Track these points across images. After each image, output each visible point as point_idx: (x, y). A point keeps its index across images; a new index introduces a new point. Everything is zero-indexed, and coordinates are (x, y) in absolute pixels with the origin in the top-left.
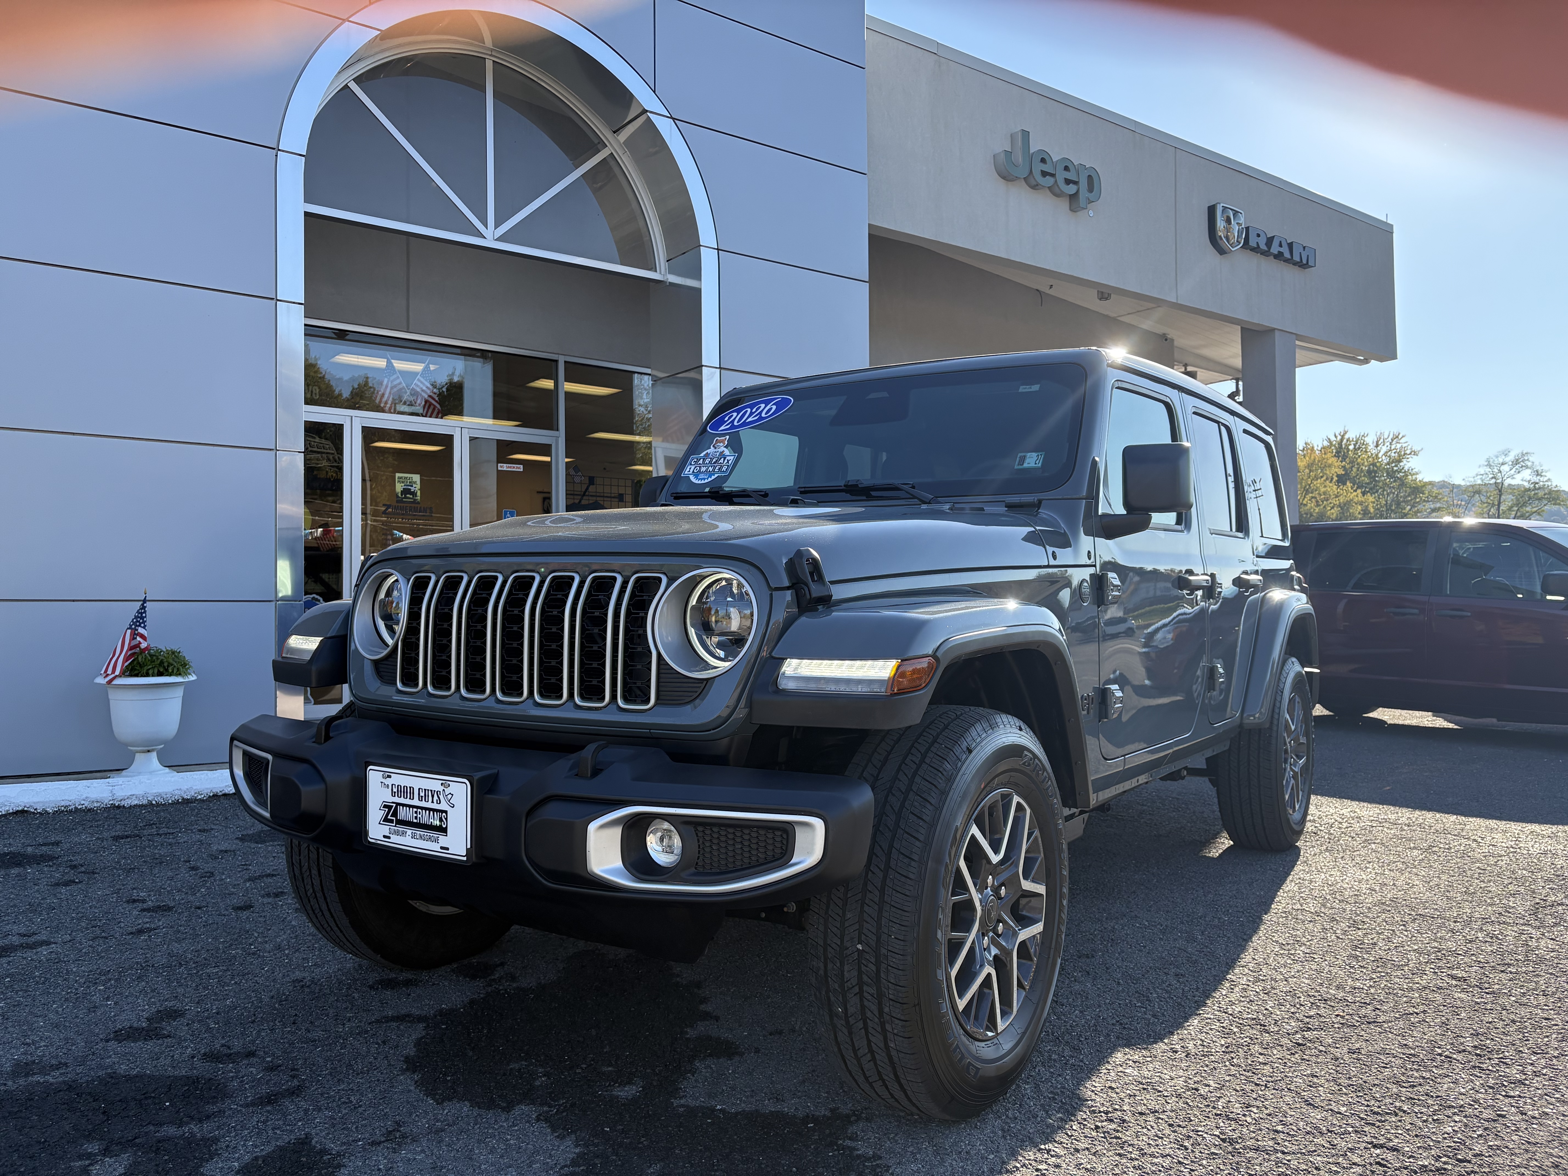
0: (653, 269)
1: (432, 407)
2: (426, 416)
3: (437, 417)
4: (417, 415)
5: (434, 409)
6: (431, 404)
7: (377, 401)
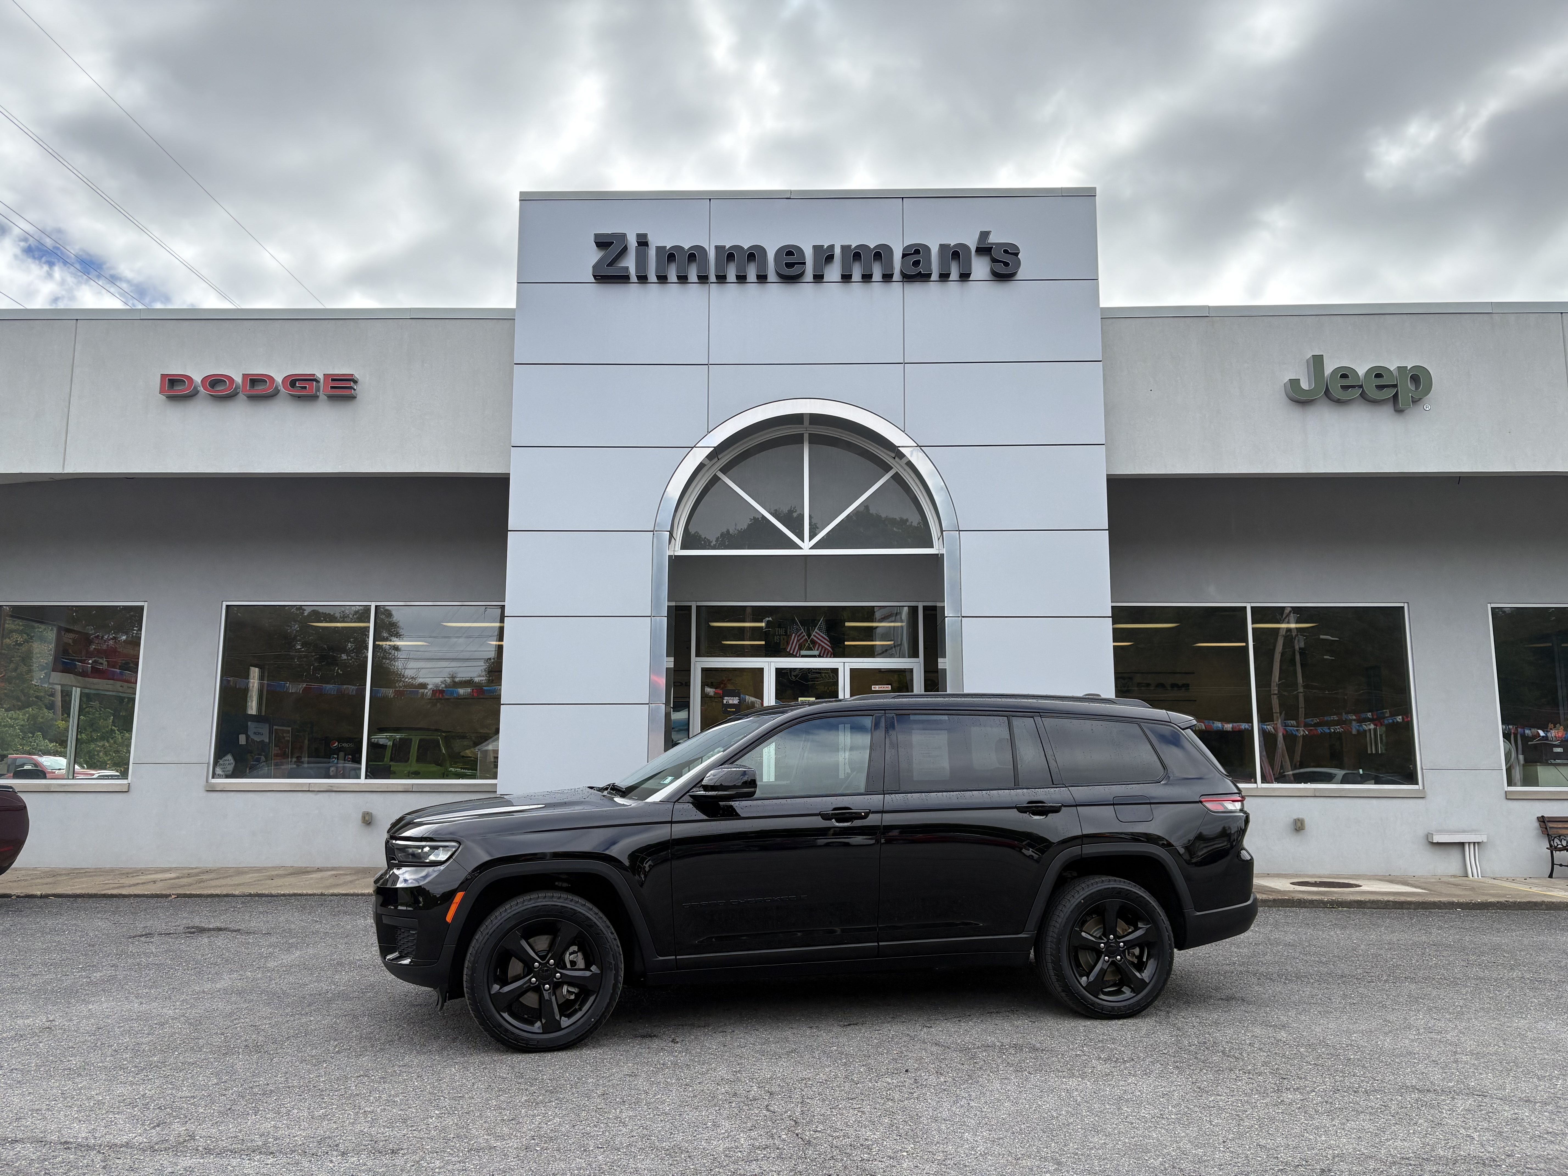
0: (931, 546)
1: (826, 652)
2: (823, 657)
3: (830, 657)
4: (814, 656)
5: (828, 652)
6: (826, 649)
7: (788, 650)
